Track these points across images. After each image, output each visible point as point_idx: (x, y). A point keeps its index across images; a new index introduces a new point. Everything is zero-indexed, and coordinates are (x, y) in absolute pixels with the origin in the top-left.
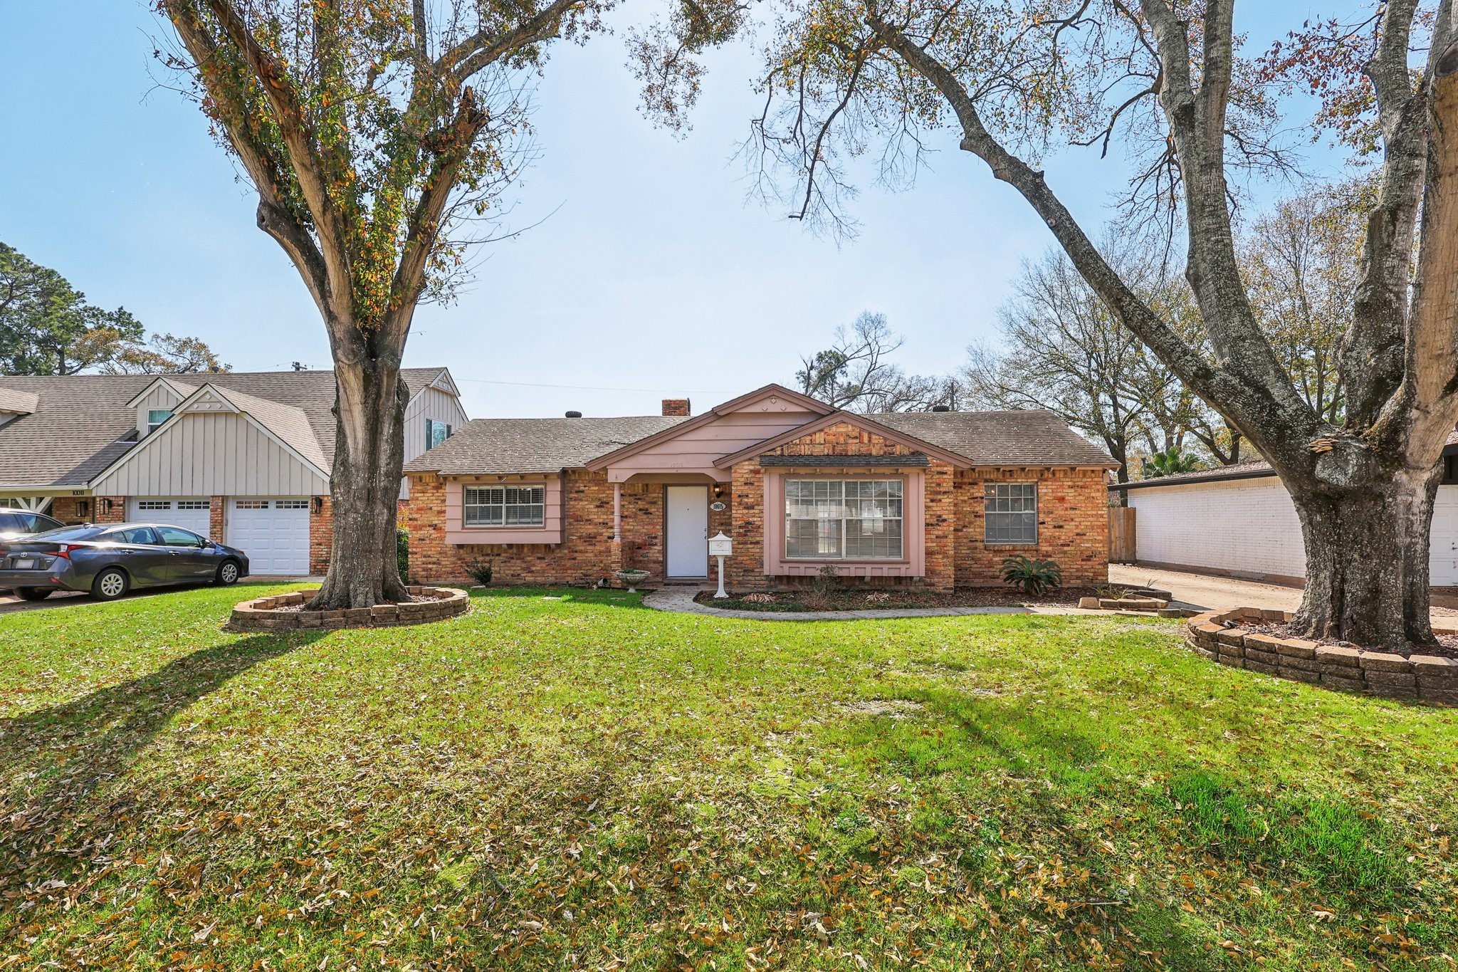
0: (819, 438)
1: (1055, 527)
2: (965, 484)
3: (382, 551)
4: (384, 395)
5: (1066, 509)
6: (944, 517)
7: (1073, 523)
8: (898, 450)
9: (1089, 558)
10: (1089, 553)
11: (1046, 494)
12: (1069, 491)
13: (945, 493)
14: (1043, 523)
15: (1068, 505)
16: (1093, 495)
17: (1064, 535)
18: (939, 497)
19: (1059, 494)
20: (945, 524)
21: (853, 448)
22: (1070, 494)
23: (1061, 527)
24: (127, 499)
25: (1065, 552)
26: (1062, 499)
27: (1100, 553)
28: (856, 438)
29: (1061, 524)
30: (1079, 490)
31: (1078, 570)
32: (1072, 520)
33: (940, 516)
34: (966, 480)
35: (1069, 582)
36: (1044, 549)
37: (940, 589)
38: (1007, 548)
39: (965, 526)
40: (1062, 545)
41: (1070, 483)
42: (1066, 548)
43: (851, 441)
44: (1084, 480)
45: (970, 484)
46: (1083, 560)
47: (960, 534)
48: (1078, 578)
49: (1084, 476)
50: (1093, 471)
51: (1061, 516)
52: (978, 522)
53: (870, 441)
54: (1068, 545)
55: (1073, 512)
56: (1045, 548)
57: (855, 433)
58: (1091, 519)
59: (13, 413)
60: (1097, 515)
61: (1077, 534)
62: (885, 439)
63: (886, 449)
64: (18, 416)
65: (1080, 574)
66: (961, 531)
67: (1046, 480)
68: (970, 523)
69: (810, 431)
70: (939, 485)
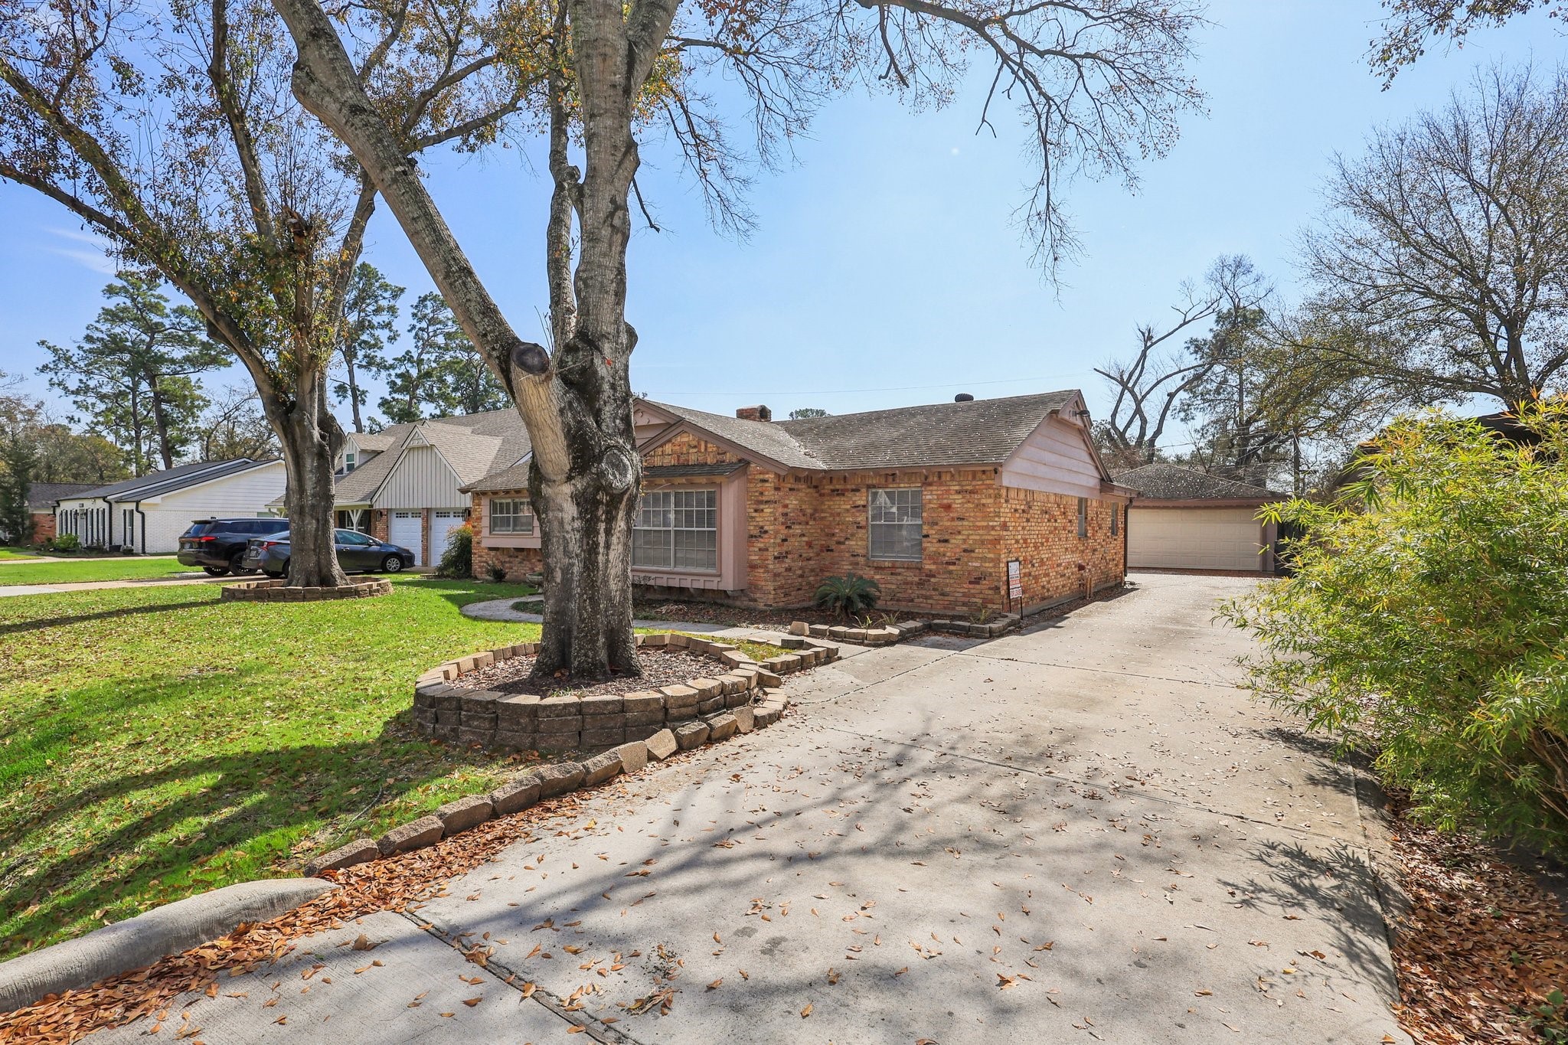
0: (668, 448)
1: (940, 541)
2: (847, 490)
3: (314, 550)
4: (299, 440)
5: (953, 519)
6: (766, 528)
7: (960, 537)
8: (728, 457)
9: (977, 581)
10: (976, 574)
11: (930, 502)
12: (956, 497)
13: (767, 502)
14: (927, 536)
15: (955, 515)
16: (984, 501)
17: (950, 551)
18: (762, 507)
19: (945, 501)
20: (766, 536)
21: (693, 459)
22: (957, 500)
23: (946, 541)
24: (389, 510)
25: (951, 572)
26: (948, 507)
27: (991, 574)
28: (695, 447)
29: (947, 537)
30: (968, 496)
31: (964, 595)
32: (959, 533)
33: (762, 527)
34: (849, 487)
35: (954, 609)
36: (927, 567)
37: (761, 606)
38: (887, 564)
39: (847, 539)
40: (948, 563)
41: (957, 488)
42: (951, 568)
43: (691, 451)
44: (974, 483)
45: (853, 490)
46: (970, 583)
47: (842, 547)
48: (964, 604)
49: (974, 478)
50: (984, 472)
51: (947, 528)
52: (861, 533)
53: (706, 449)
54: (954, 564)
55: (960, 523)
56: (929, 566)
57: (694, 443)
58: (981, 532)
59: (373, 451)
60: (987, 527)
61: (965, 551)
62: (718, 448)
63: (719, 457)
64: (378, 453)
65: (966, 600)
66: (843, 543)
67: (930, 484)
68: (853, 535)
69: (659, 443)
70: (762, 494)
